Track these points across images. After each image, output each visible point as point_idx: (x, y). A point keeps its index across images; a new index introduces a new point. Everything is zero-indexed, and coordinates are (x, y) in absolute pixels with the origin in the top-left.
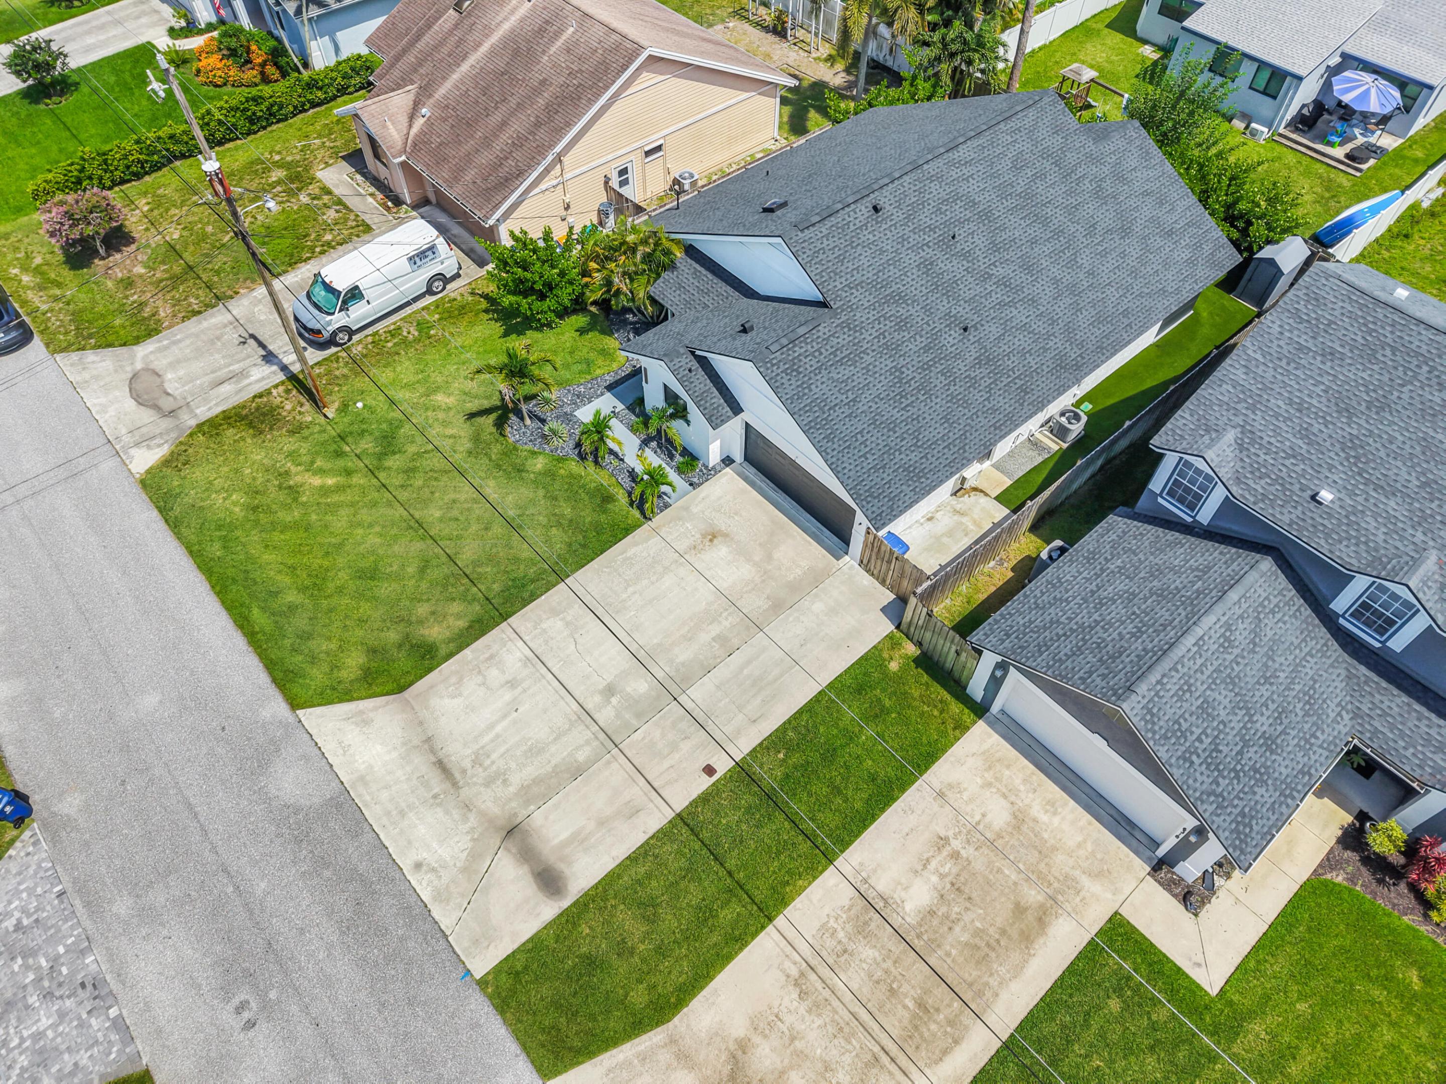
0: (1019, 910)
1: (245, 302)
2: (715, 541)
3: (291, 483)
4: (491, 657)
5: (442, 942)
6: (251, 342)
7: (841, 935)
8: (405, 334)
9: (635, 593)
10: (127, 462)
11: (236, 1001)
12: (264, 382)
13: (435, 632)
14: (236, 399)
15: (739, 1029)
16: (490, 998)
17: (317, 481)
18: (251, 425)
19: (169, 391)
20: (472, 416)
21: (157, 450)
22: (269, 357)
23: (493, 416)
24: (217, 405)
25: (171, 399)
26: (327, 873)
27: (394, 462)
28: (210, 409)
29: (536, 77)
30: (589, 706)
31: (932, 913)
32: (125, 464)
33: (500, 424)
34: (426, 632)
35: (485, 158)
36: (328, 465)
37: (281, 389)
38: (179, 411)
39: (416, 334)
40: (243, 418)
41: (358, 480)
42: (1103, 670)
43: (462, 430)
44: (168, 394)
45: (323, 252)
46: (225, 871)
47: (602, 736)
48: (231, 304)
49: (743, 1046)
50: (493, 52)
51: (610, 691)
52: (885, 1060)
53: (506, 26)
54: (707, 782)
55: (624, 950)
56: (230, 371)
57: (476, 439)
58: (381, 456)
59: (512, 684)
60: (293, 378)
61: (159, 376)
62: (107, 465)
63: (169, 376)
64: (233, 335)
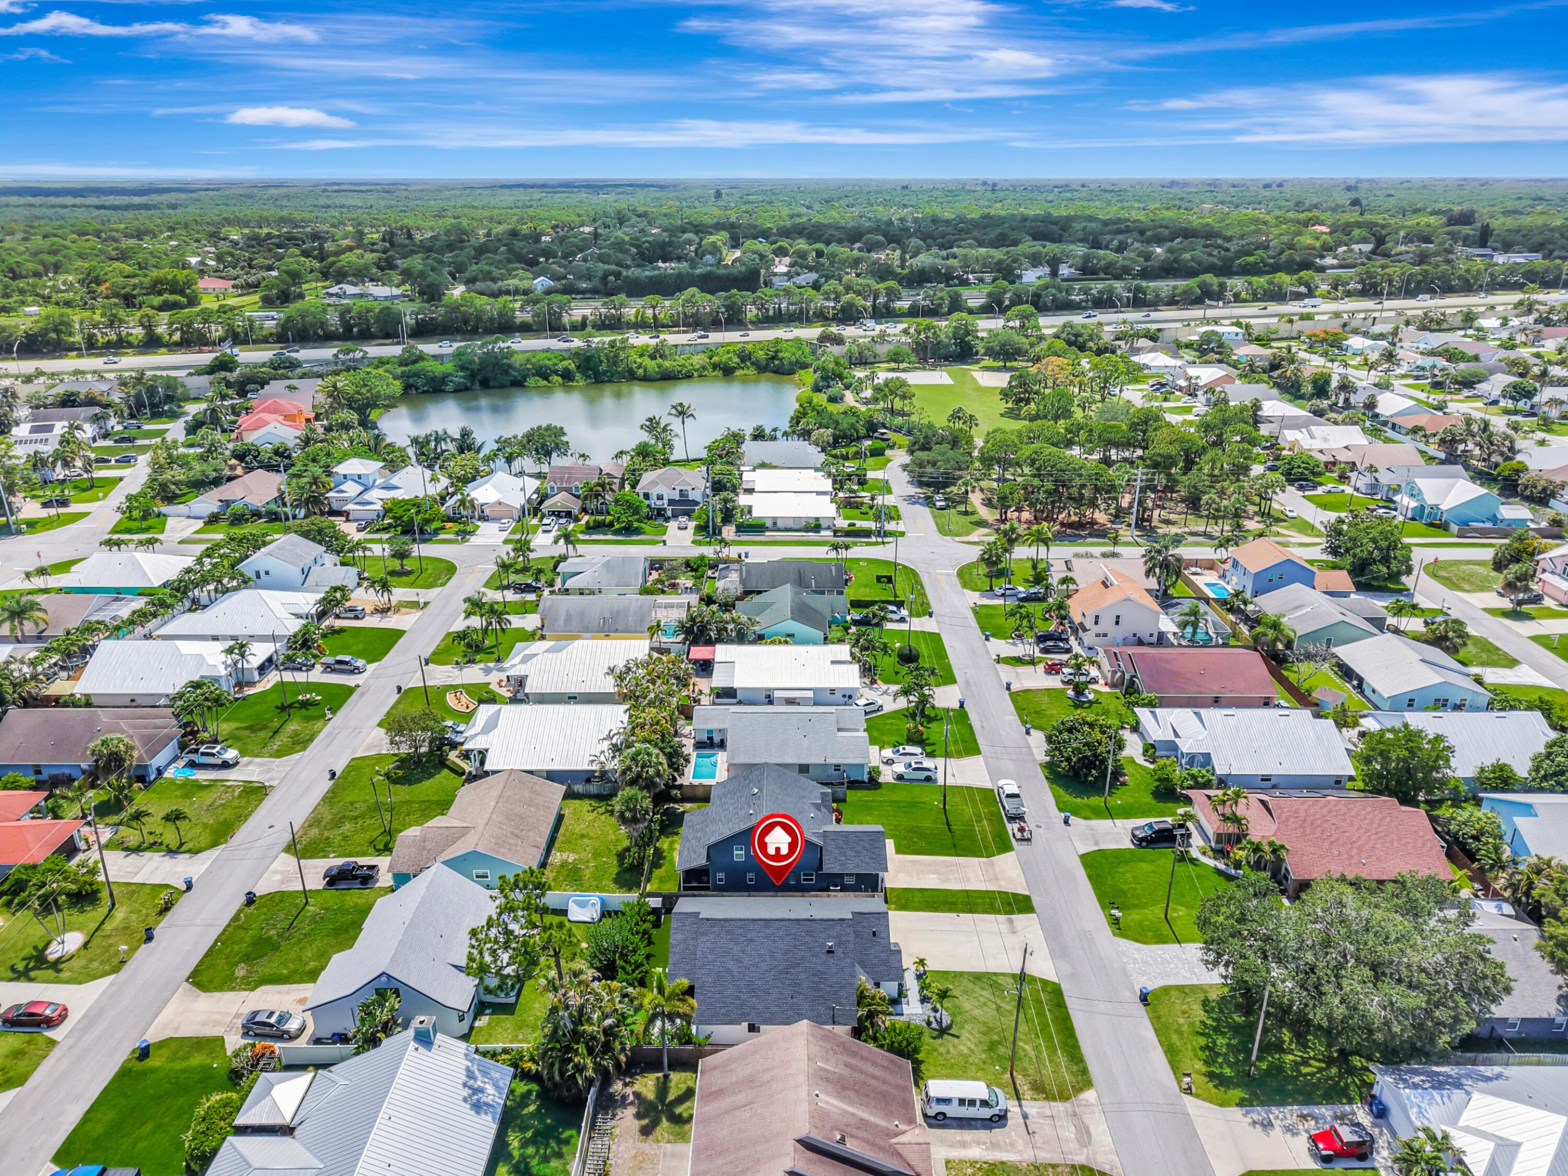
0: (914, 864)
1: (1026, 1157)
4: (997, 967)
5: (1041, 922)
6: (1030, 1131)
7: (954, 881)
9: (946, 957)
11: (1092, 936)
12: (1031, 1105)
13: (1009, 980)
14: (1046, 1104)
15: (985, 883)
16: (1034, 910)
17: (1026, 1047)
18: (1044, 1089)
20: (958, 1037)
21: (1085, 1098)
22: (1025, 1117)
23: (951, 1031)
24: (1055, 1107)
25: (1074, 1123)
26: (1063, 946)
27: (996, 1038)
28: (1058, 1106)
29: (846, 1072)
30: (978, 942)
31: (932, 874)
32: (1098, 1098)
33: (949, 1027)
34: (1012, 982)
35: (889, 1077)
37: (1025, 1097)
38: (1072, 1114)
40: (1046, 1093)
41: (1011, 1039)
42: (878, 840)
43: (965, 1034)
44: (1075, 1126)
45: (976, 1162)
46: (1088, 959)
47: (979, 935)
48: (1033, 1160)
49: (987, 881)
50: (851, 1103)
51: (970, 942)
52: (961, 866)
53: (836, 1103)
54: (960, 914)
55: (1002, 903)
56: (1044, 1120)
57: (962, 1028)
58: (999, 1043)
59: (995, 958)
60: (1019, 1099)
61: (1077, 1138)
62: (1106, 1100)
63: (1073, 1136)
64: (1038, 1139)
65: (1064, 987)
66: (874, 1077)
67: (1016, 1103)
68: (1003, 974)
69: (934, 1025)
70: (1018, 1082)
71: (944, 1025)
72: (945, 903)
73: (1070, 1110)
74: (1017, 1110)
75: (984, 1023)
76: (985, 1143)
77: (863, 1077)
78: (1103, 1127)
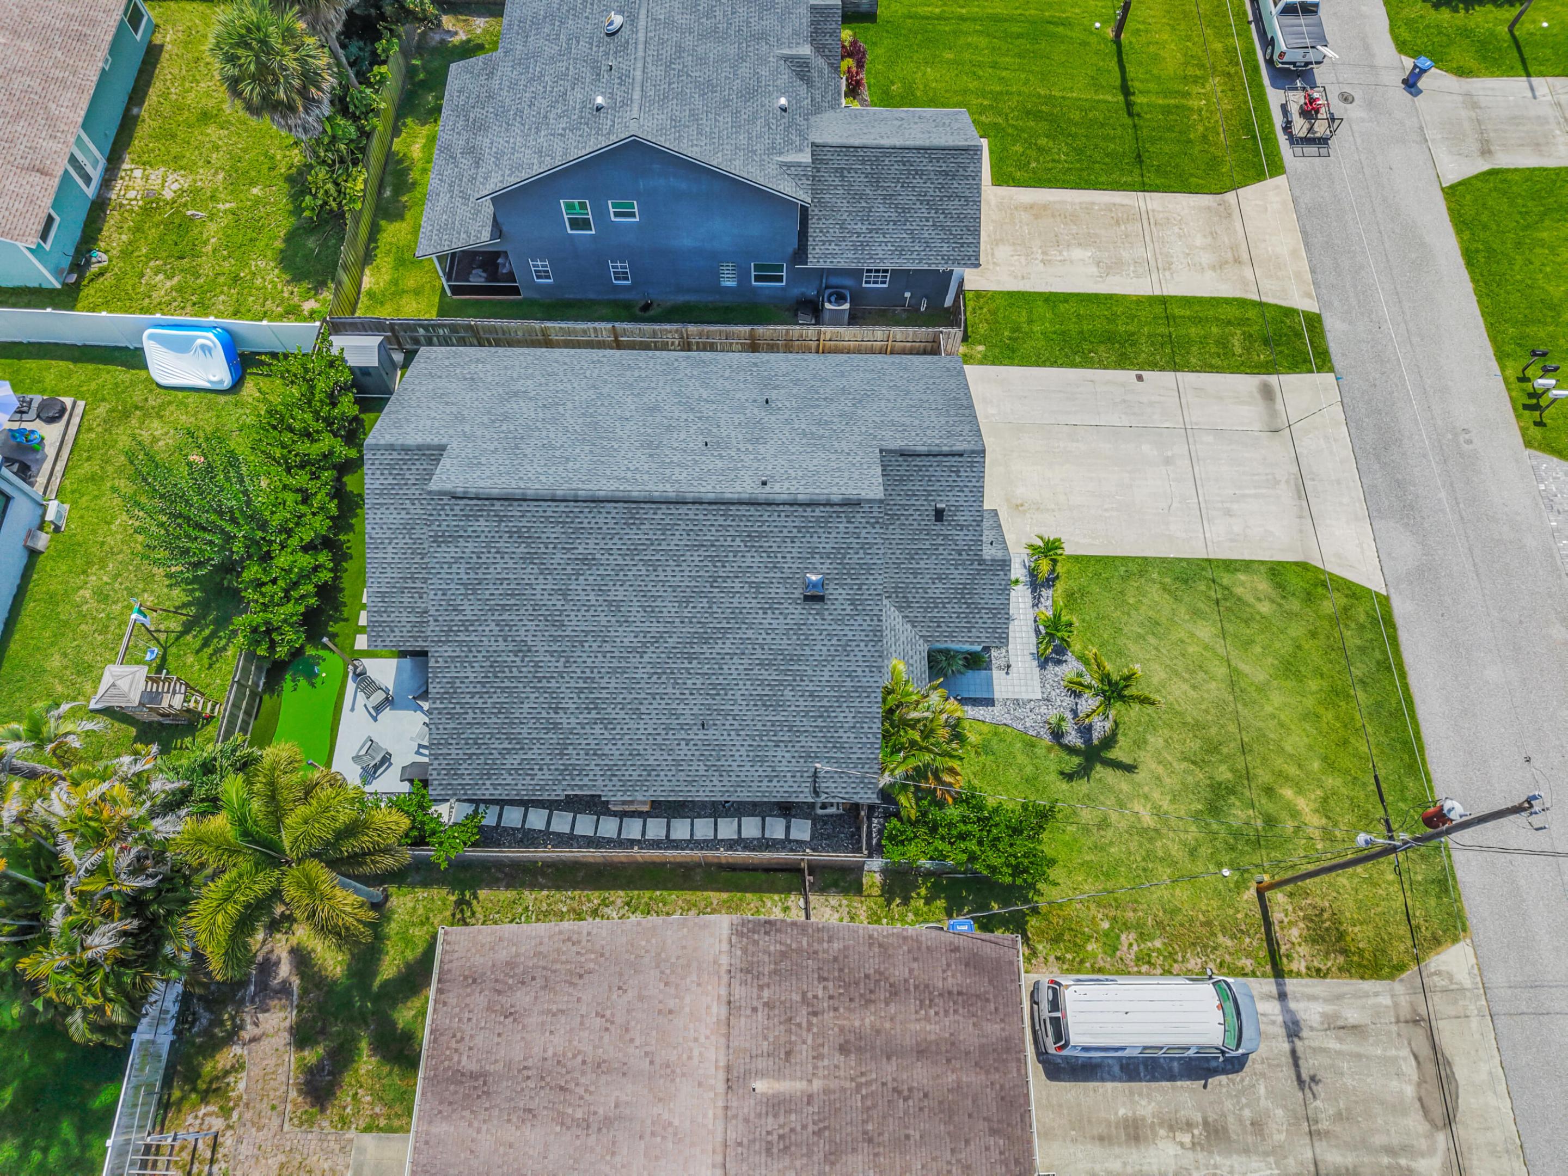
0: (1037, 217)
2: (1019, 502)
3: (1324, 821)
4: (1232, 540)
5: (1345, 400)
6: (1305, 1076)
7: (1132, 268)
8: (1135, 948)
9: (1106, 510)
10: (1476, 971)
11: (1471, 447)
12: (1309, 991)
13: (1264, 586)
14: (1345, 989)
15: (1209, 274)
16: (1330, 361)
18: (1341, 936)
19: (1414, 1063)
20: (1130, 768)
21: (1443, 968)
22: (1293, 1030)
24: (1367, 995)
25: (1415, 1049)
26: (1400, 477)
27: (1224, 774)
28: (1376, 994)
30: (1188, 462)
31: (1080, 245)
32: (1479, 969)
33: (1109, 741)
34: (1270, 590)
36: (1284, 815)
37: (1294, 966)
38: (1408, 1017)
39: (1123, 937)
40: (1344, 952)
41: (1264, 776)
42: (961, 172)
43: (1149, 765)
44: (1416, 1057)
46: (1462, 518)
47: (1191, 440)
49: (1213, 268)
51: (1168, 461)
52: (1152, 221)
54: (1144, 374)
55: (1248, 337)
56: (1340, 1040)
57: (1140, 743)
58: (1233, 789)
59: (1228, 513)
60: (1279, 973)
61: (1420, 1099)
62: (1498, 978)
63: (1409, 1091)
64: (1322, 1106)
65: (1401, 608)
66: (922, 1051)
67: (1269, 986)
68: (1247, 566)
69: (1073, 738)
70: (1277, 916)
71: (1096, 736)
72: (1109, 339)
73: (1404, 1001)
74: (1271, 1008)
75: (1198, 726)
76: (1189, 1125)
77: (890, 1069)
78: (1489, 1066)
